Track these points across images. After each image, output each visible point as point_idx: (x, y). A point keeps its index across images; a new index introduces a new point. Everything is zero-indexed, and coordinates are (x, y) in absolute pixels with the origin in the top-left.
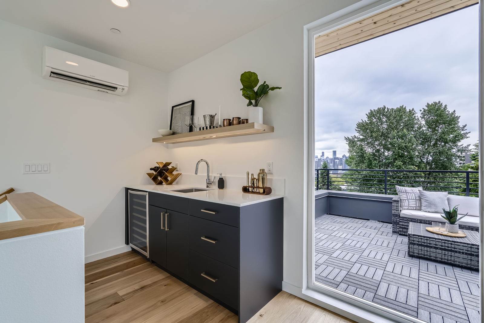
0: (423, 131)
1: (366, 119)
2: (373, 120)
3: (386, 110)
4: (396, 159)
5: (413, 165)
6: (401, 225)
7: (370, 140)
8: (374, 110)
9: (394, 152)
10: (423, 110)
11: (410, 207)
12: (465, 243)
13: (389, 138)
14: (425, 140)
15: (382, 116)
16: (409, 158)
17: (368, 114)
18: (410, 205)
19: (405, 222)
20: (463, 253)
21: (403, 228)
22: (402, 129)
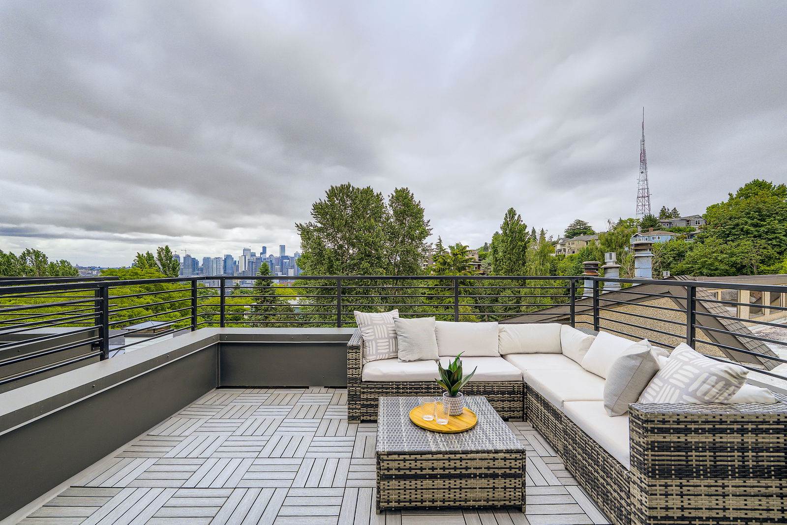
0: (391, 223)
1: (324, 198)
2: (335, 201)
3: (351, 189)
4: (362, 259)
5: (381, 267)
6: (364, 400)
7: (332, 230)
8: (336, 187)
9: (359, 250)
10: (391, 196)
11: (380, 354)
12: (484, 452)
13: (354, 229)
14: (394, 235)
15: (346, 197)
16: (377, 258)
17: (328, 191)
18: (379, 351)
19: (371, 393)
20: (480, 476)
21: (367, 406)
22: (369, 218)
